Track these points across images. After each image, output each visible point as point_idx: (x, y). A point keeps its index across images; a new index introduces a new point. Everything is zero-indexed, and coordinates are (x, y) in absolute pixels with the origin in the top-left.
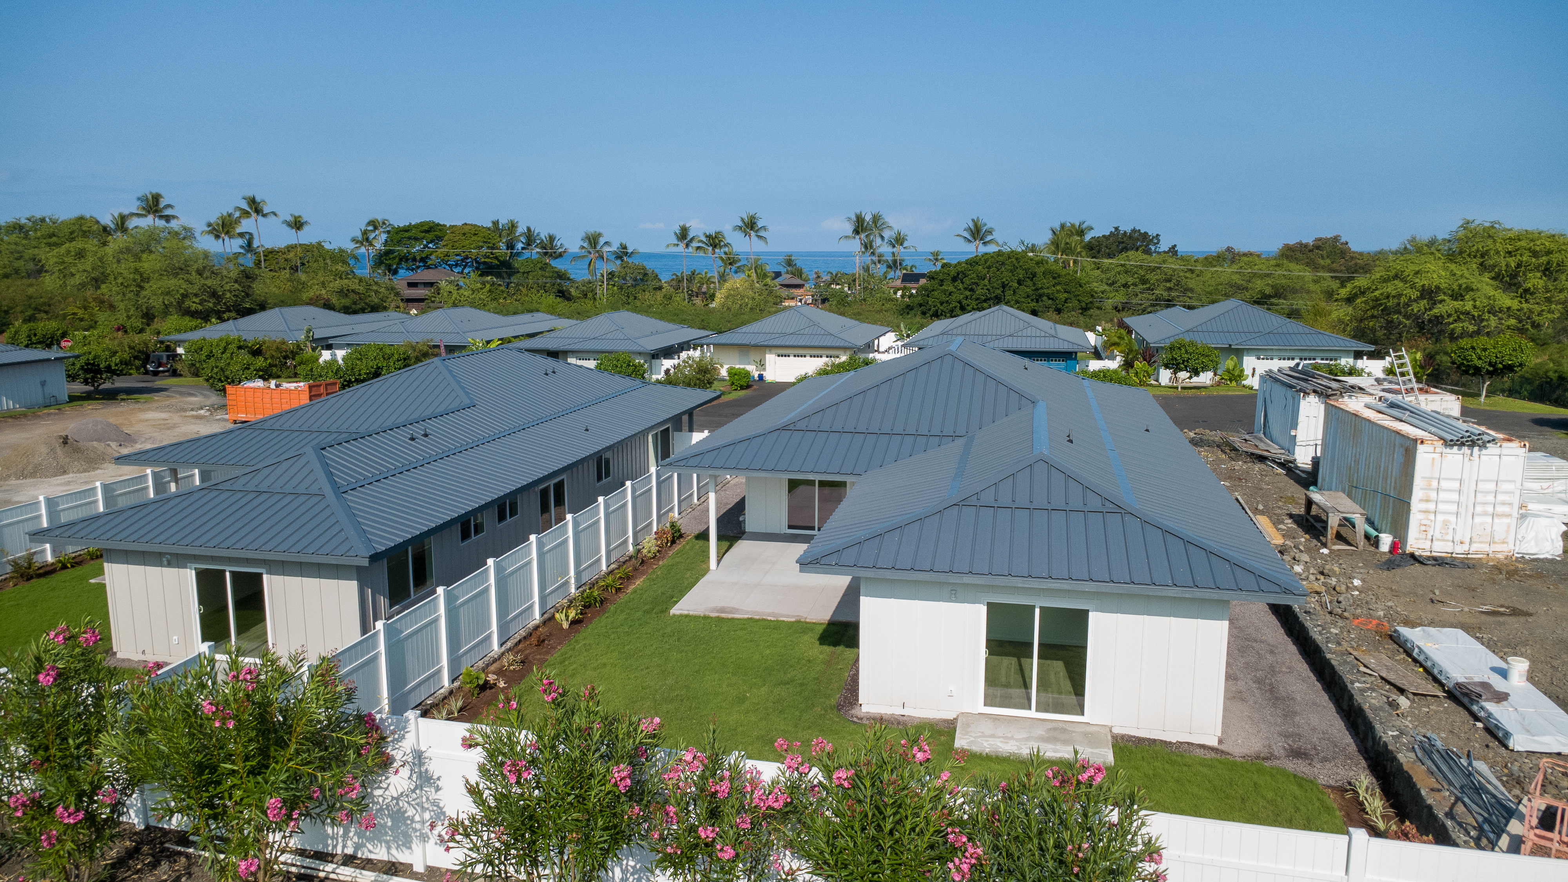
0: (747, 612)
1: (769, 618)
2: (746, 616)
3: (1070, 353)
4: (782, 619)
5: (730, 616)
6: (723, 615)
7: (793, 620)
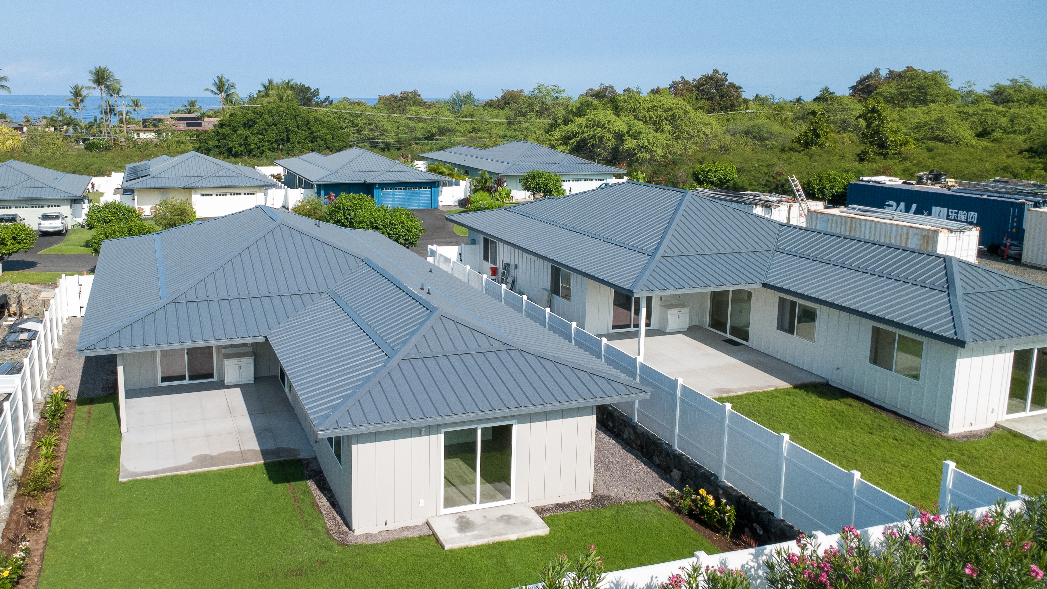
0: (740, 390)
1: (759, 391)
2: (745, 392)
3: (435, 183)
4: (766, 390)
5: (735, 394)
6: (731, 395)
7: (773, 389)
